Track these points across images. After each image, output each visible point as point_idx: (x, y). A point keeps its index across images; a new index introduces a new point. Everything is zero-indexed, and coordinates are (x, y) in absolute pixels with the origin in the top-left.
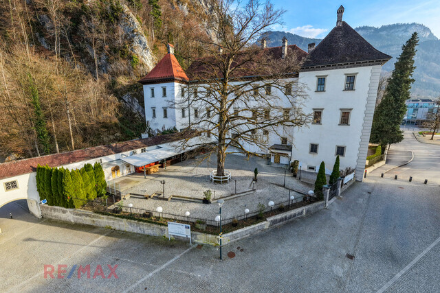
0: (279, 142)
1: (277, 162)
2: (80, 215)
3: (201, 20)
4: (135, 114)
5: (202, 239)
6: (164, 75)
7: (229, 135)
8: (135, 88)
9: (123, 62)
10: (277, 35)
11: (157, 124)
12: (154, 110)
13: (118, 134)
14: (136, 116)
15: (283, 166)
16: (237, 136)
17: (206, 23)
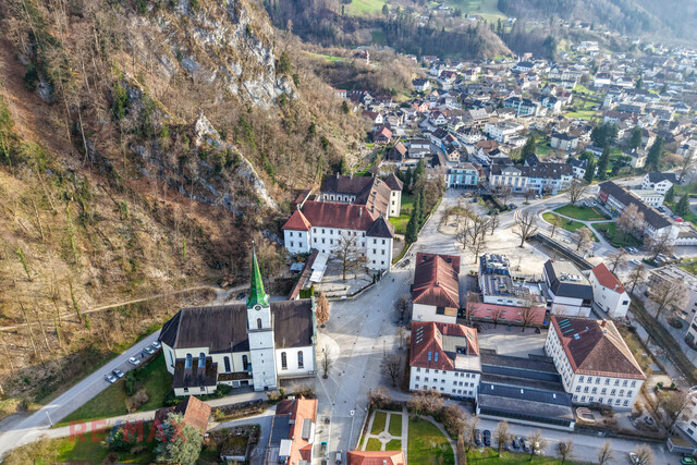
5: (350, 299)
6: (300, 226)
11: (295, 250)
12: (292, 243)
17: (262, 78)
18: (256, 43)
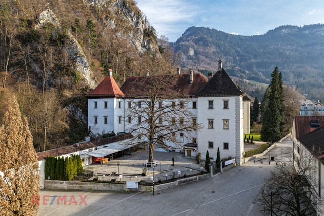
0: (191, 141)
1: (189, 155)
2: (72, 184)
3: (127, 32)
4: (78, 121)
5: (144, 188)
6: (106, 93)
7: (156, 136)
8: (78, 100)
9: (66, 78)
10: (201, 31)
11: (98, 128)
12: (96, 118)
13: (67, 138)
14: (78, 122)
15: (193, 158)
16: (161, 136)
17: (131, 35)
18: (129, 12)
